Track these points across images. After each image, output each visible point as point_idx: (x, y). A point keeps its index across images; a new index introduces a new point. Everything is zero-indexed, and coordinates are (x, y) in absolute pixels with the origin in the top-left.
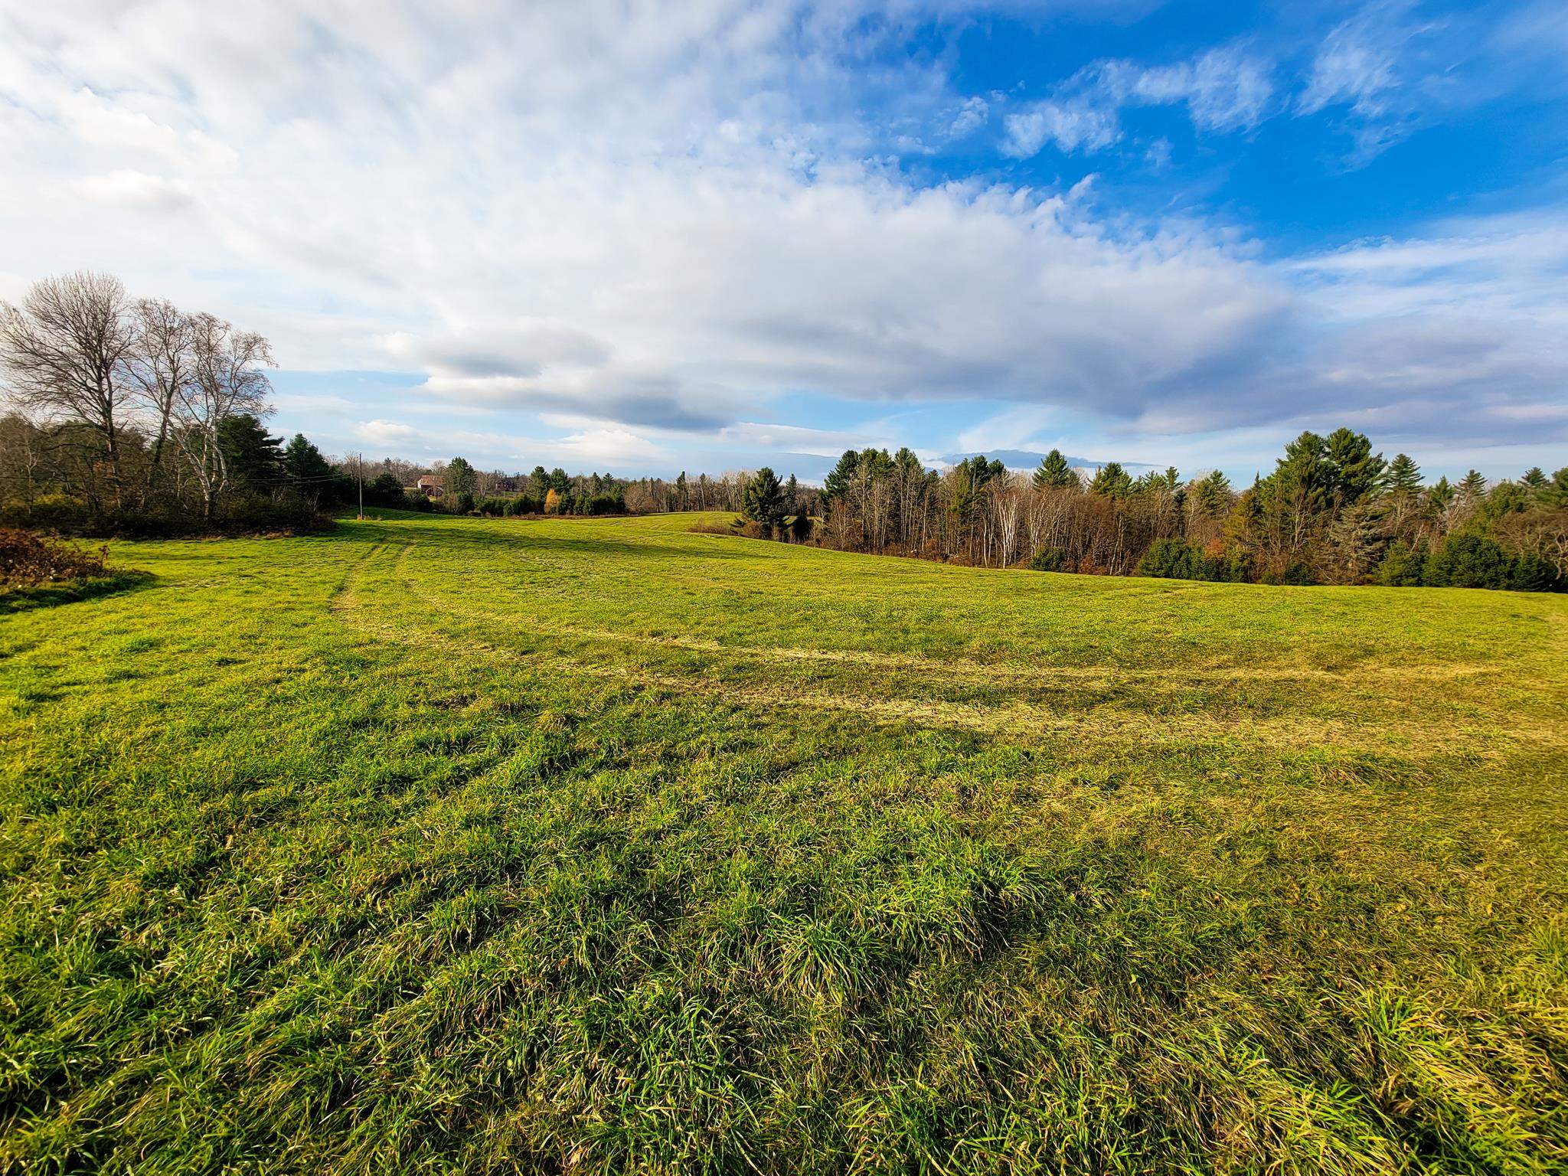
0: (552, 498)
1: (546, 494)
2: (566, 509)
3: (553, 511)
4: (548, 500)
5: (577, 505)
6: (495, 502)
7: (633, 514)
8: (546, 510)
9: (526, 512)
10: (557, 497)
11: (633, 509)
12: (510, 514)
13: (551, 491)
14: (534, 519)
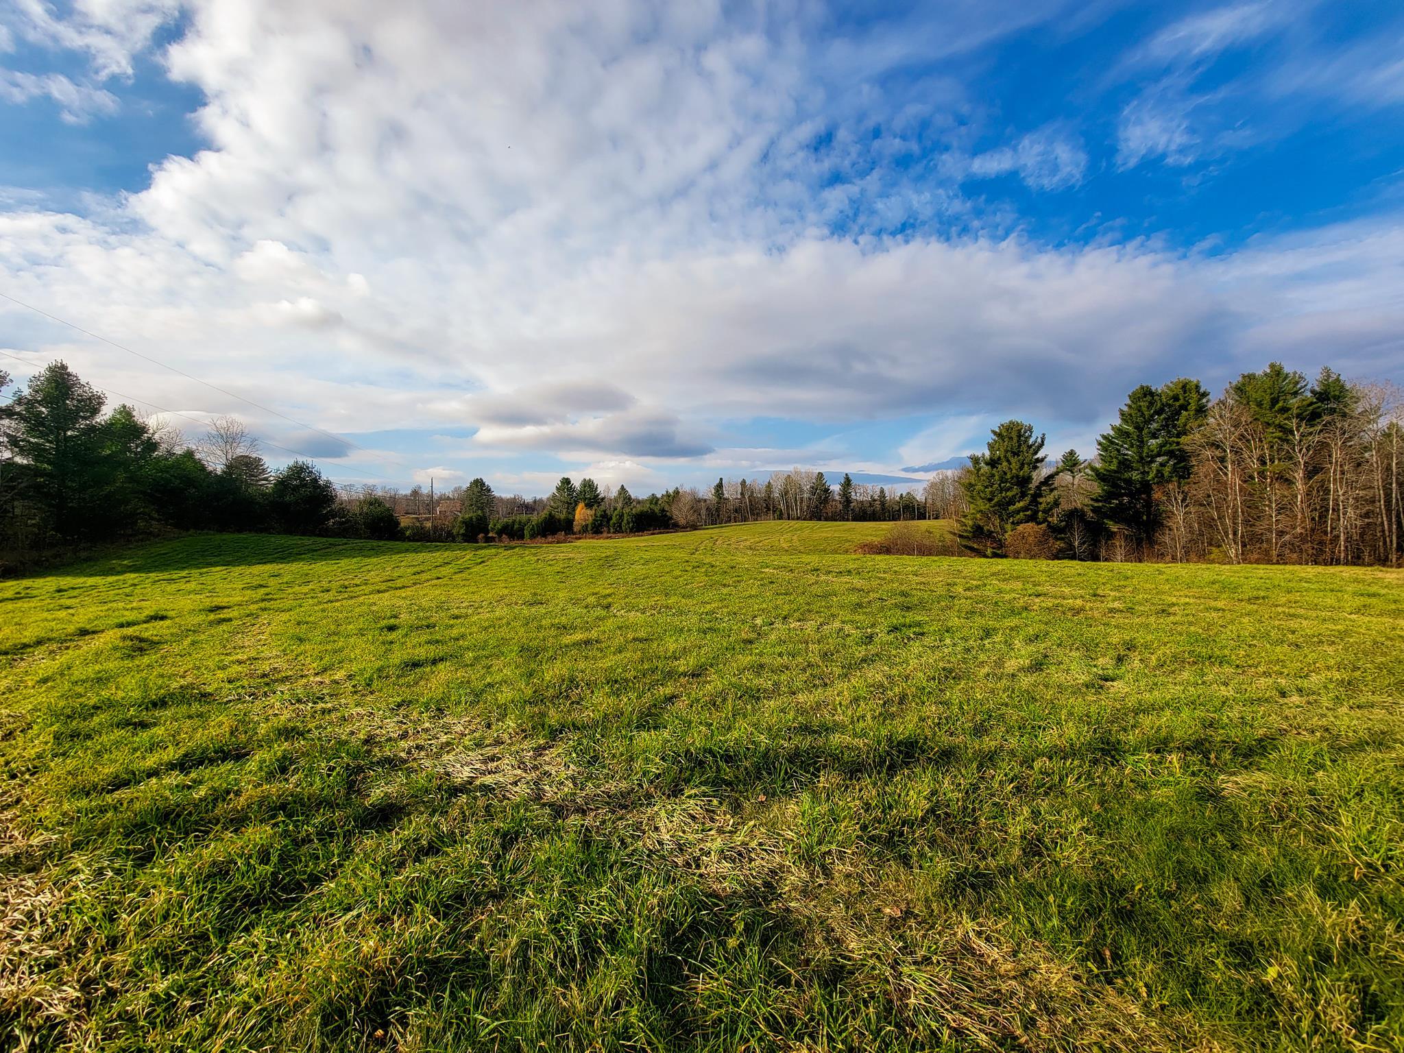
0: (582, 514)
1: (574, 510)
2: (601, 525)
3: (584, 530)
4: (576, 517)
5: (614, 520)
6: (514, 522)
7: (684, 528)
8: (576, 529)
9: (554, 533)
10: (589, 512)
11: (682, 522)
12: (533, 536)
13: (581, 505)
14: (564, 541)
